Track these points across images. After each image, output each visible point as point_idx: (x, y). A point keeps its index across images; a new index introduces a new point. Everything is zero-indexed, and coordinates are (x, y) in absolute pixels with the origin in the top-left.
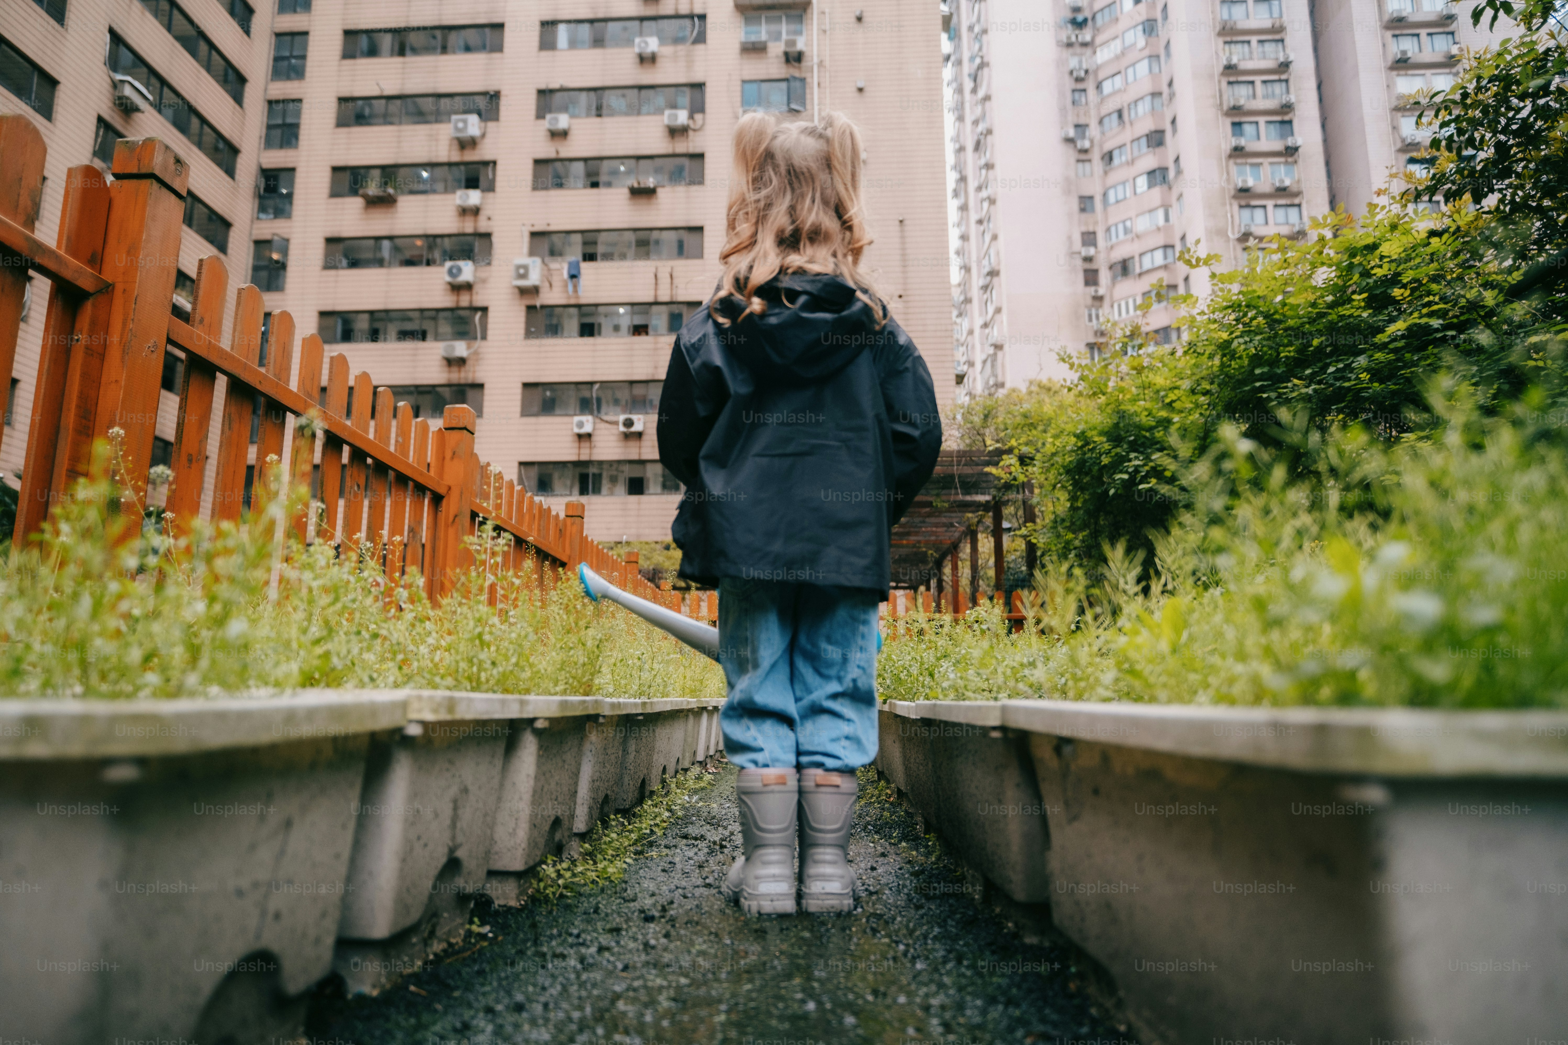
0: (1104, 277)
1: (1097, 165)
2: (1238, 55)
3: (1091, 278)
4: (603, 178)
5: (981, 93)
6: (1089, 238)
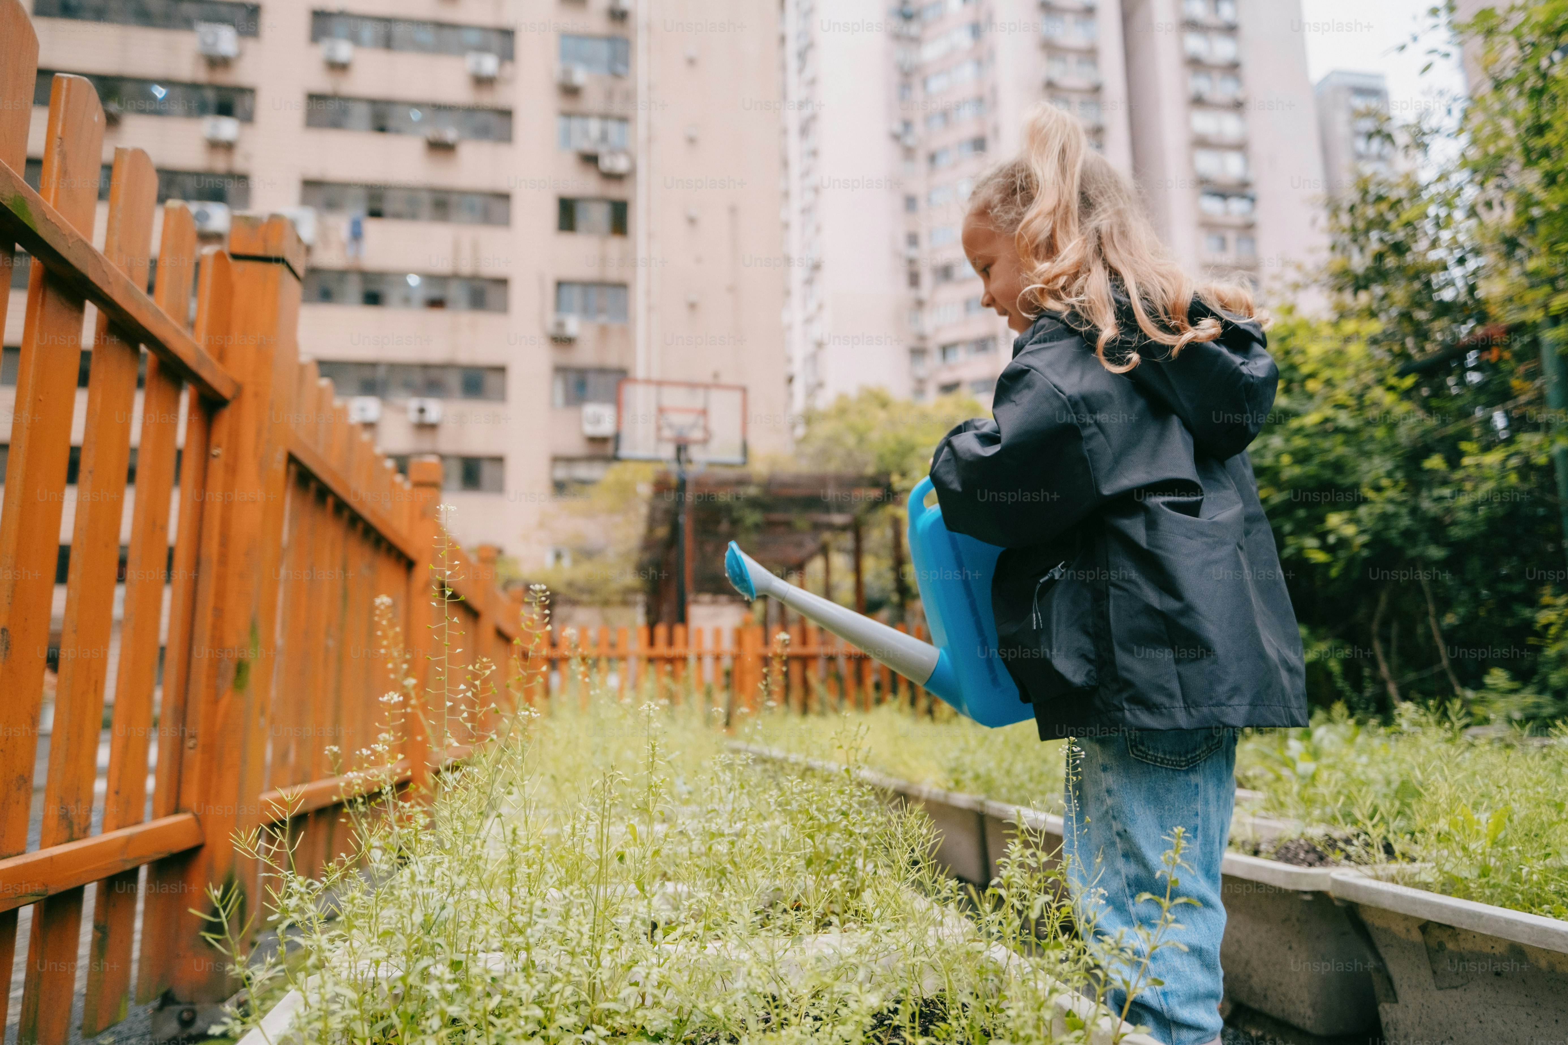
0: (927, 279)
1: (921, 164)
2: (1057, 71)
3: (914, 280)
4: (392, 123)
5: (808, 74)
6: (913, 240)
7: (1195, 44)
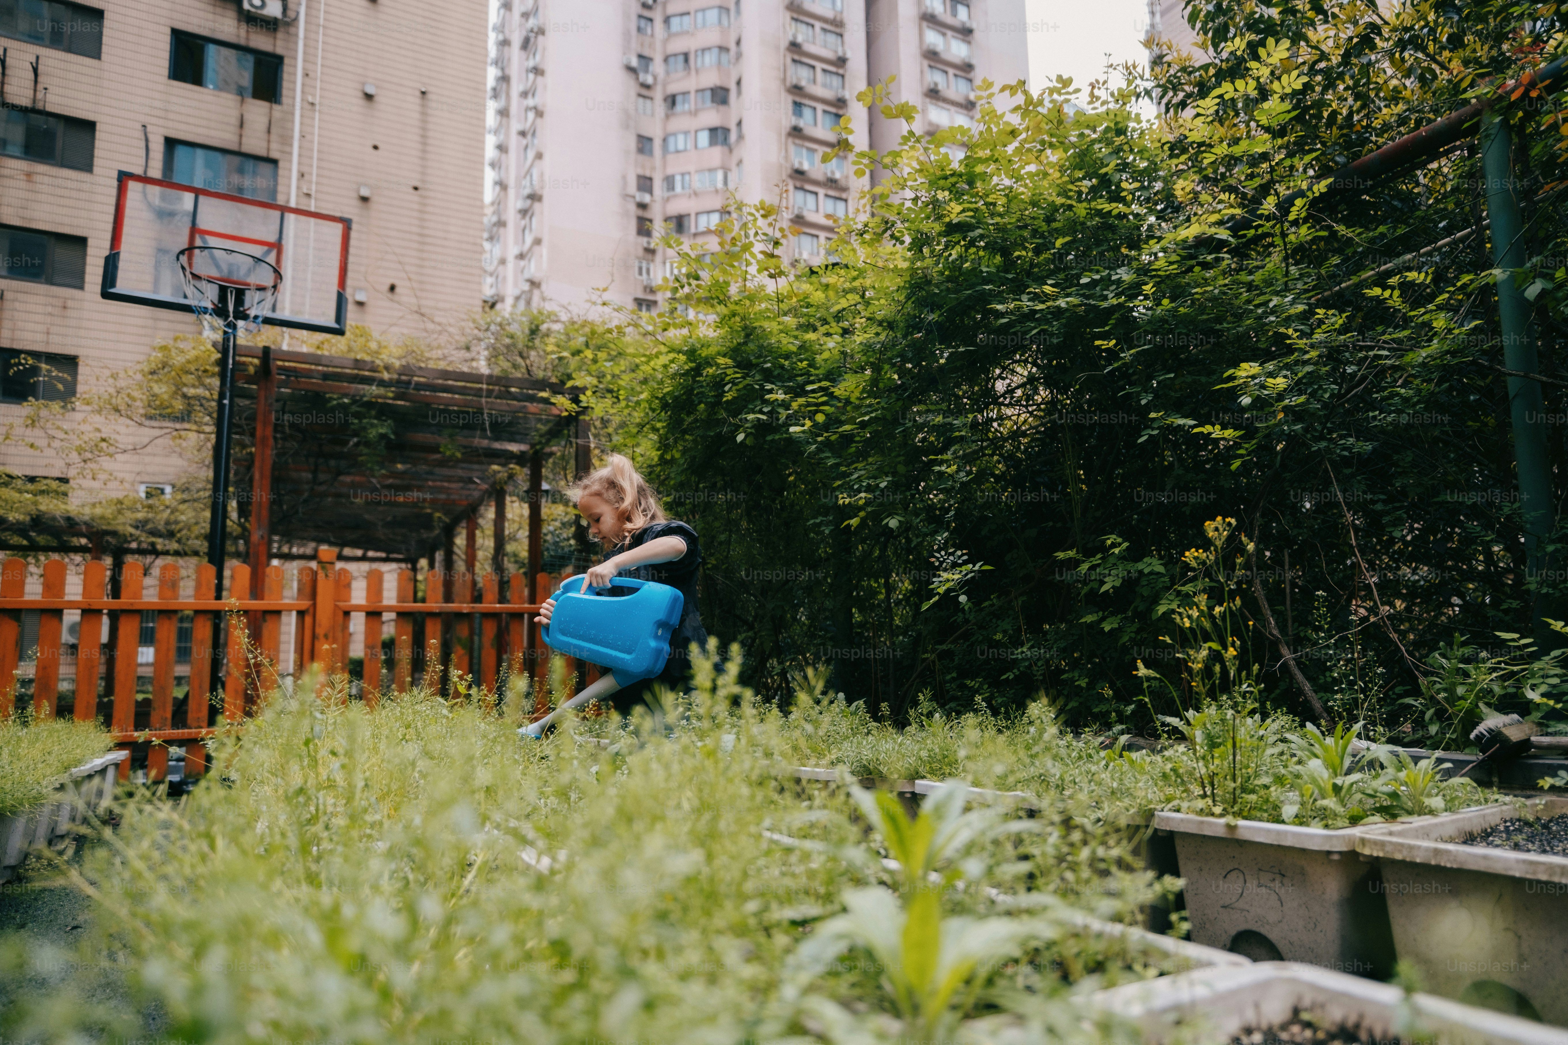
0: (658, 229)
1: (659, 107)
2: (802, 35)
3: (644, 227)
6: (645, 183)
7: (933, 38)
